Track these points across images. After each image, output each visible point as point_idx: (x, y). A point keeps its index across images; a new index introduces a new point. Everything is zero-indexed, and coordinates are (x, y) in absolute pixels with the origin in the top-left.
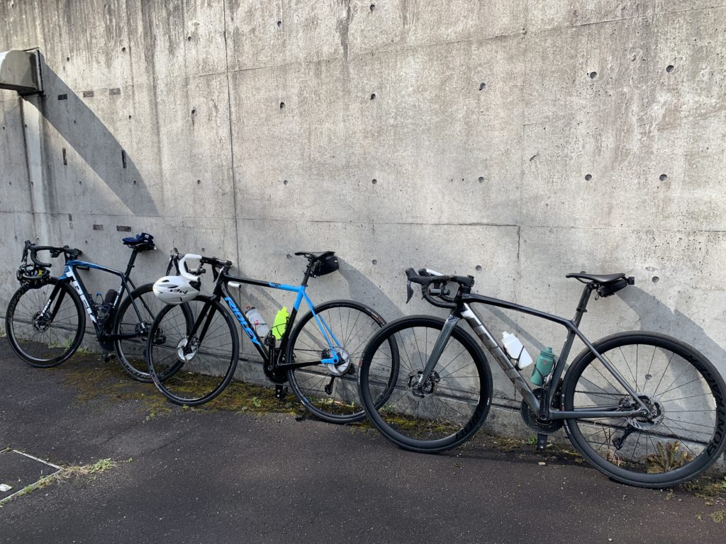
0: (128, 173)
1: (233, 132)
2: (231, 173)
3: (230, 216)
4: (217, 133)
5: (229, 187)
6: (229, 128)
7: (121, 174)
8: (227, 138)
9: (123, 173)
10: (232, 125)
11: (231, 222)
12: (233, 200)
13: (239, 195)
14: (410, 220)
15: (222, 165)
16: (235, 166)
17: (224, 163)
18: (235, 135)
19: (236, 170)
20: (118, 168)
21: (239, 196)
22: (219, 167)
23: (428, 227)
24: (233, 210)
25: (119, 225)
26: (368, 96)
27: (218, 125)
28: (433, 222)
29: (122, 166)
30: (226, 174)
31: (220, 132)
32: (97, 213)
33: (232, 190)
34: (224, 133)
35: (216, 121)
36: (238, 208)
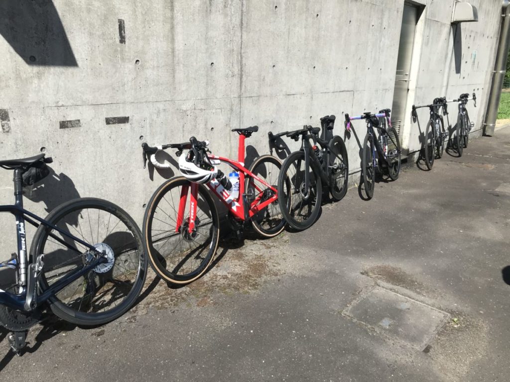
0: (127, 49)
1: (243, 22)
2: (240, 58)
3: (236, 95)
4: (231, 20)
5: (237, 70)
6: (240, 18)
7: (116, 51)
8: (238, 25)
9: (119, 49)
10: (243, 16)
11: (237, 100)
12: (239, 81)
13: (244, 76)
14: (325, 91)
15: (233, 50)
16: (243, 51)
17: (235, 49)
18: (245, 25)
19: (243, 55)
20: (111, 41)
21: (244, 78)
22: (230, 51)
23: (330, 94)
24: (239, 90)
25: (111, 116)
26: (316, 15)
27: (233, 13)
28: (332, 91)
29: (118, 40)
30: (235, 58)
31: (234, 19)
32: (69, 104)
33: (240, 73)
34: (236, 20)
35: (231, 8)
36: (243, 87)
